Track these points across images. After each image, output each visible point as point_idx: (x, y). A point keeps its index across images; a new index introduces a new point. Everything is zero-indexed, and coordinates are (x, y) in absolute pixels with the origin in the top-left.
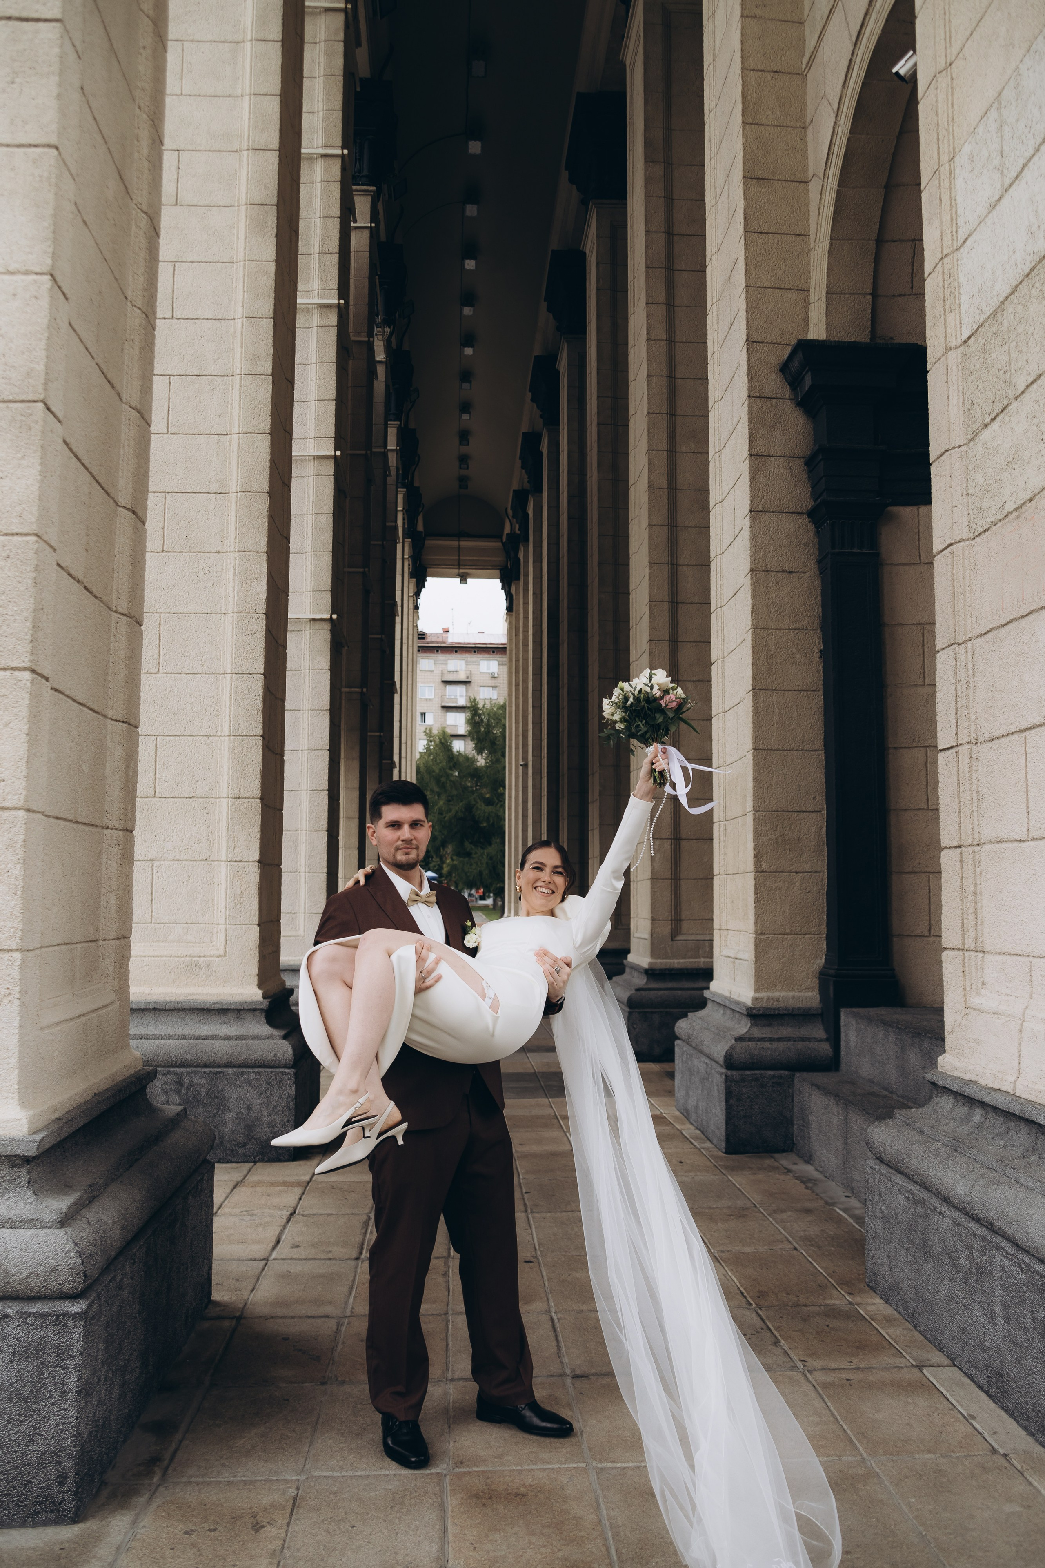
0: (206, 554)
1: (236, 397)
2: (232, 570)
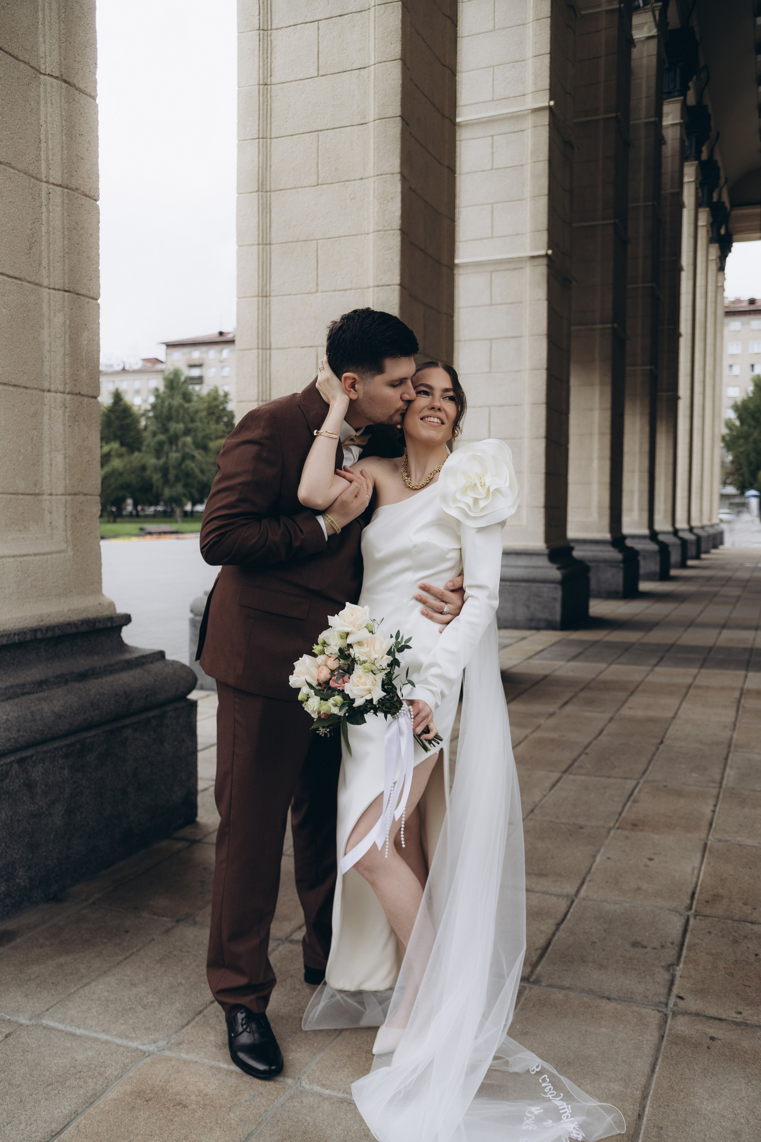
0: (352, 182)
1: (372, 30)
2: (372, 193)
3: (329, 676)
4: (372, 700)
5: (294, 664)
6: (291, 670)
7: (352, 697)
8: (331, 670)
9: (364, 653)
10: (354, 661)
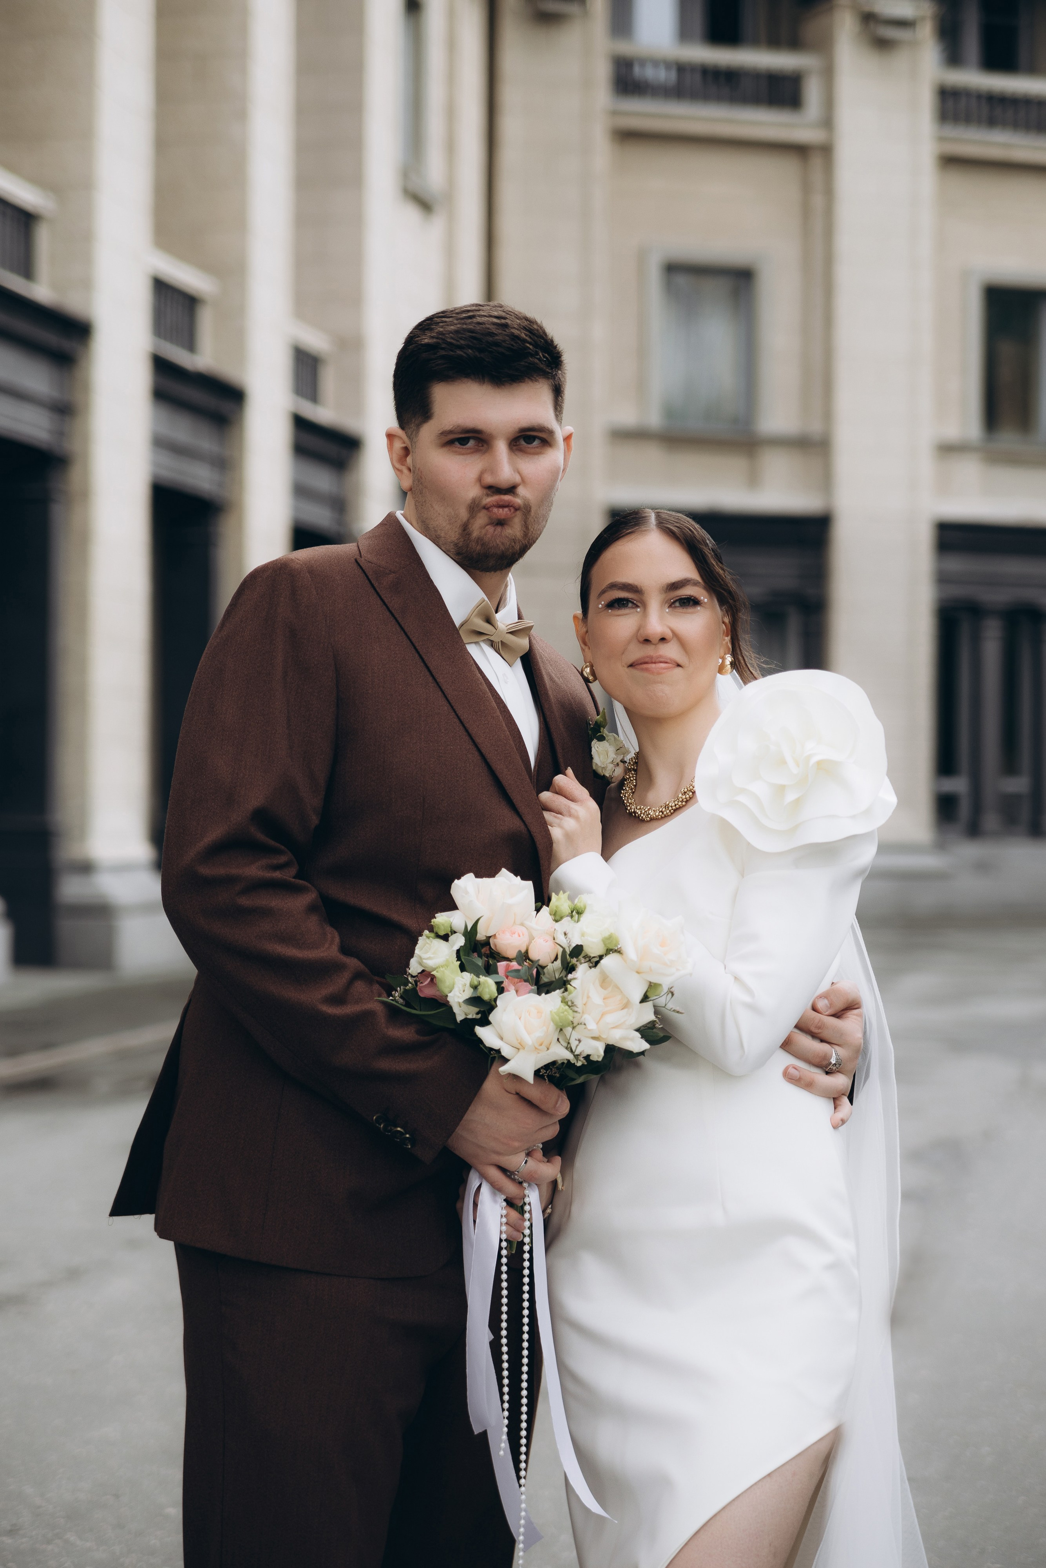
3: (512, 954)
4: (505, 1060)
5: (504, 870)
6: (487, 871)
7: (491, 1018)
8: (527, 952)
9: (588, 997)
10: (563, 984)
